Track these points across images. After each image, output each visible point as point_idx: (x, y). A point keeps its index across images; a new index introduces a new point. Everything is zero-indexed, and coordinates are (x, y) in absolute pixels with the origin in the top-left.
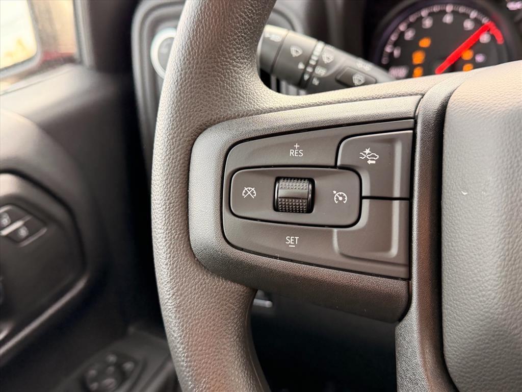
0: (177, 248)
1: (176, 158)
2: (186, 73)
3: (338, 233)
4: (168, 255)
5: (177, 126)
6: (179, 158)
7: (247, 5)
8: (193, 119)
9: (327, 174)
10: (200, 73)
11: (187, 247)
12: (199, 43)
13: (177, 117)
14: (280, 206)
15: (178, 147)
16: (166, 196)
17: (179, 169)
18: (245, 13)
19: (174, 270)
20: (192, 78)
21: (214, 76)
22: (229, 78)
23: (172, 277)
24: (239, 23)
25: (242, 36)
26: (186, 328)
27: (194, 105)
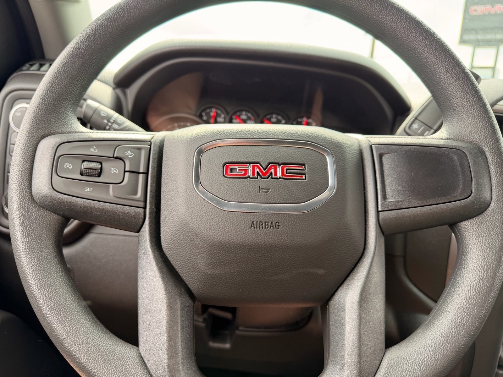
0: (24, 194)
1: (29, 148)
2: (39, 109)
3: (113, 186)
4: (18, 197)
5: (31, 133)
6: (30, 149)
7: (75, 84)
8: (40, 131)
9: (109, 160)
10: (47, 110)
11: (30, 193)
12: (48, 97)
13: (32, 129)
14: (84, 173)
15: (31, 143)
16: (20, 167)
17: (30, 154)
18: (73, 88)
19: (21, 205)
20: (43, 112)
21: (55, 113)
22: (62, 115)
23: (19, 208)
24: (70, 91)
25: (71, 98)
26: (25, 234)
27: (42, 124)
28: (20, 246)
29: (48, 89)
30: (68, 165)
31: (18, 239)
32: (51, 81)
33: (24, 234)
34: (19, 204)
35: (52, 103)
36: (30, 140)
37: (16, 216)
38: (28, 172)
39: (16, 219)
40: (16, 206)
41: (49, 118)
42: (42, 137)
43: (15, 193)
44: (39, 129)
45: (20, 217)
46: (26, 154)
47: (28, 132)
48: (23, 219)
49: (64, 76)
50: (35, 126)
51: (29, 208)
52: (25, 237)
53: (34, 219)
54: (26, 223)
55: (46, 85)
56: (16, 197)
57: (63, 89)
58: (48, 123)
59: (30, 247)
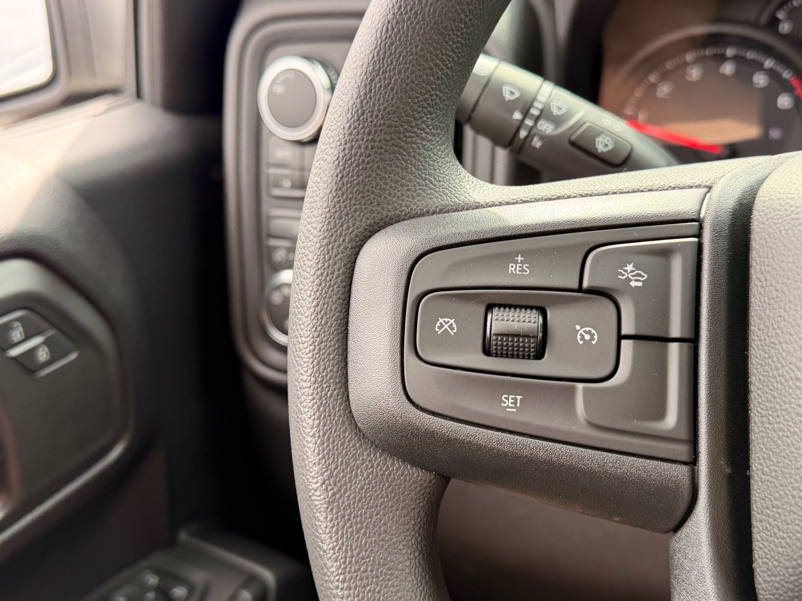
28: (332, 570)
29: (372, 81)
30: (446, 324)
31: (325, 548)
32: (379, 52)
33: (340, 533)
34: (318, 442)
35: (384, 124)
36: (333, 249)
37: (315, 480)
38: (334, 345)
39: (314, 486)
40: (312, 449)
41: (379, 172)
42: (365, 233)
43: (306, 410)
44: (356, 211)
45: (325, 481)
46: (326, 293)
47: (327, 222)
48: (332, 489)
49: (414, 28)
50: (343, 202)
51: (346, 454)
52: (343, 544)
53: (362, 488)
54: (341, 501)
55: (364, 67)
56: (311, 423)
57: (412, 72)
58: (378, 187)
59: (357, 576)
